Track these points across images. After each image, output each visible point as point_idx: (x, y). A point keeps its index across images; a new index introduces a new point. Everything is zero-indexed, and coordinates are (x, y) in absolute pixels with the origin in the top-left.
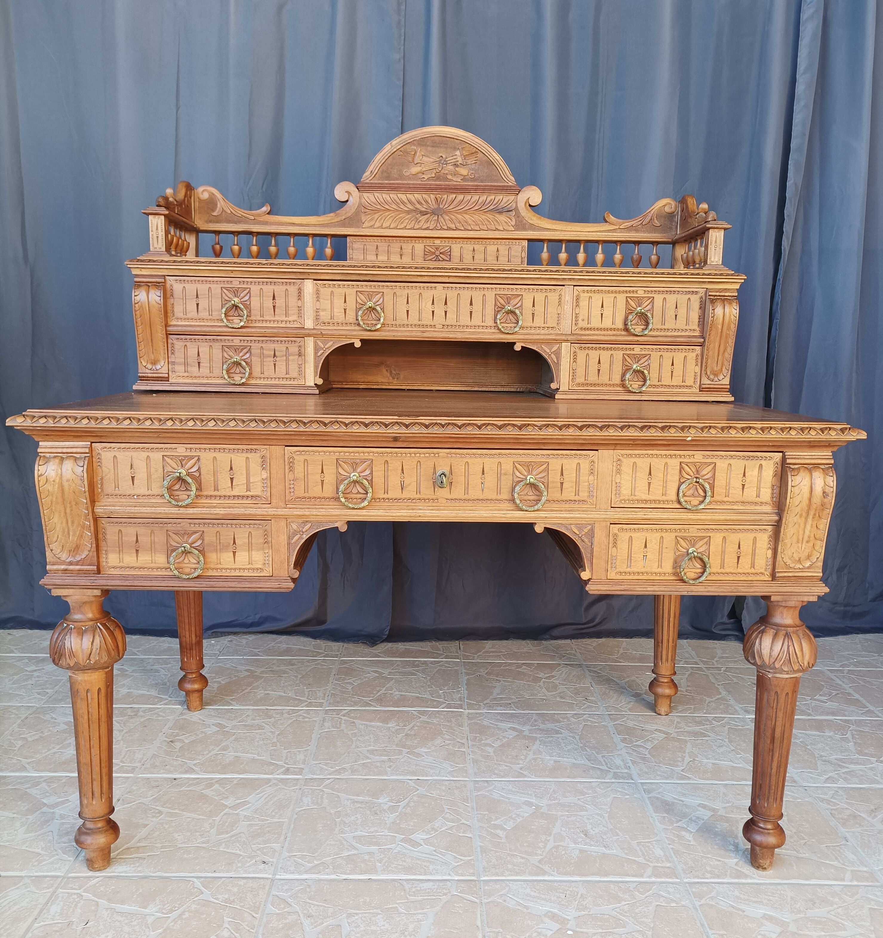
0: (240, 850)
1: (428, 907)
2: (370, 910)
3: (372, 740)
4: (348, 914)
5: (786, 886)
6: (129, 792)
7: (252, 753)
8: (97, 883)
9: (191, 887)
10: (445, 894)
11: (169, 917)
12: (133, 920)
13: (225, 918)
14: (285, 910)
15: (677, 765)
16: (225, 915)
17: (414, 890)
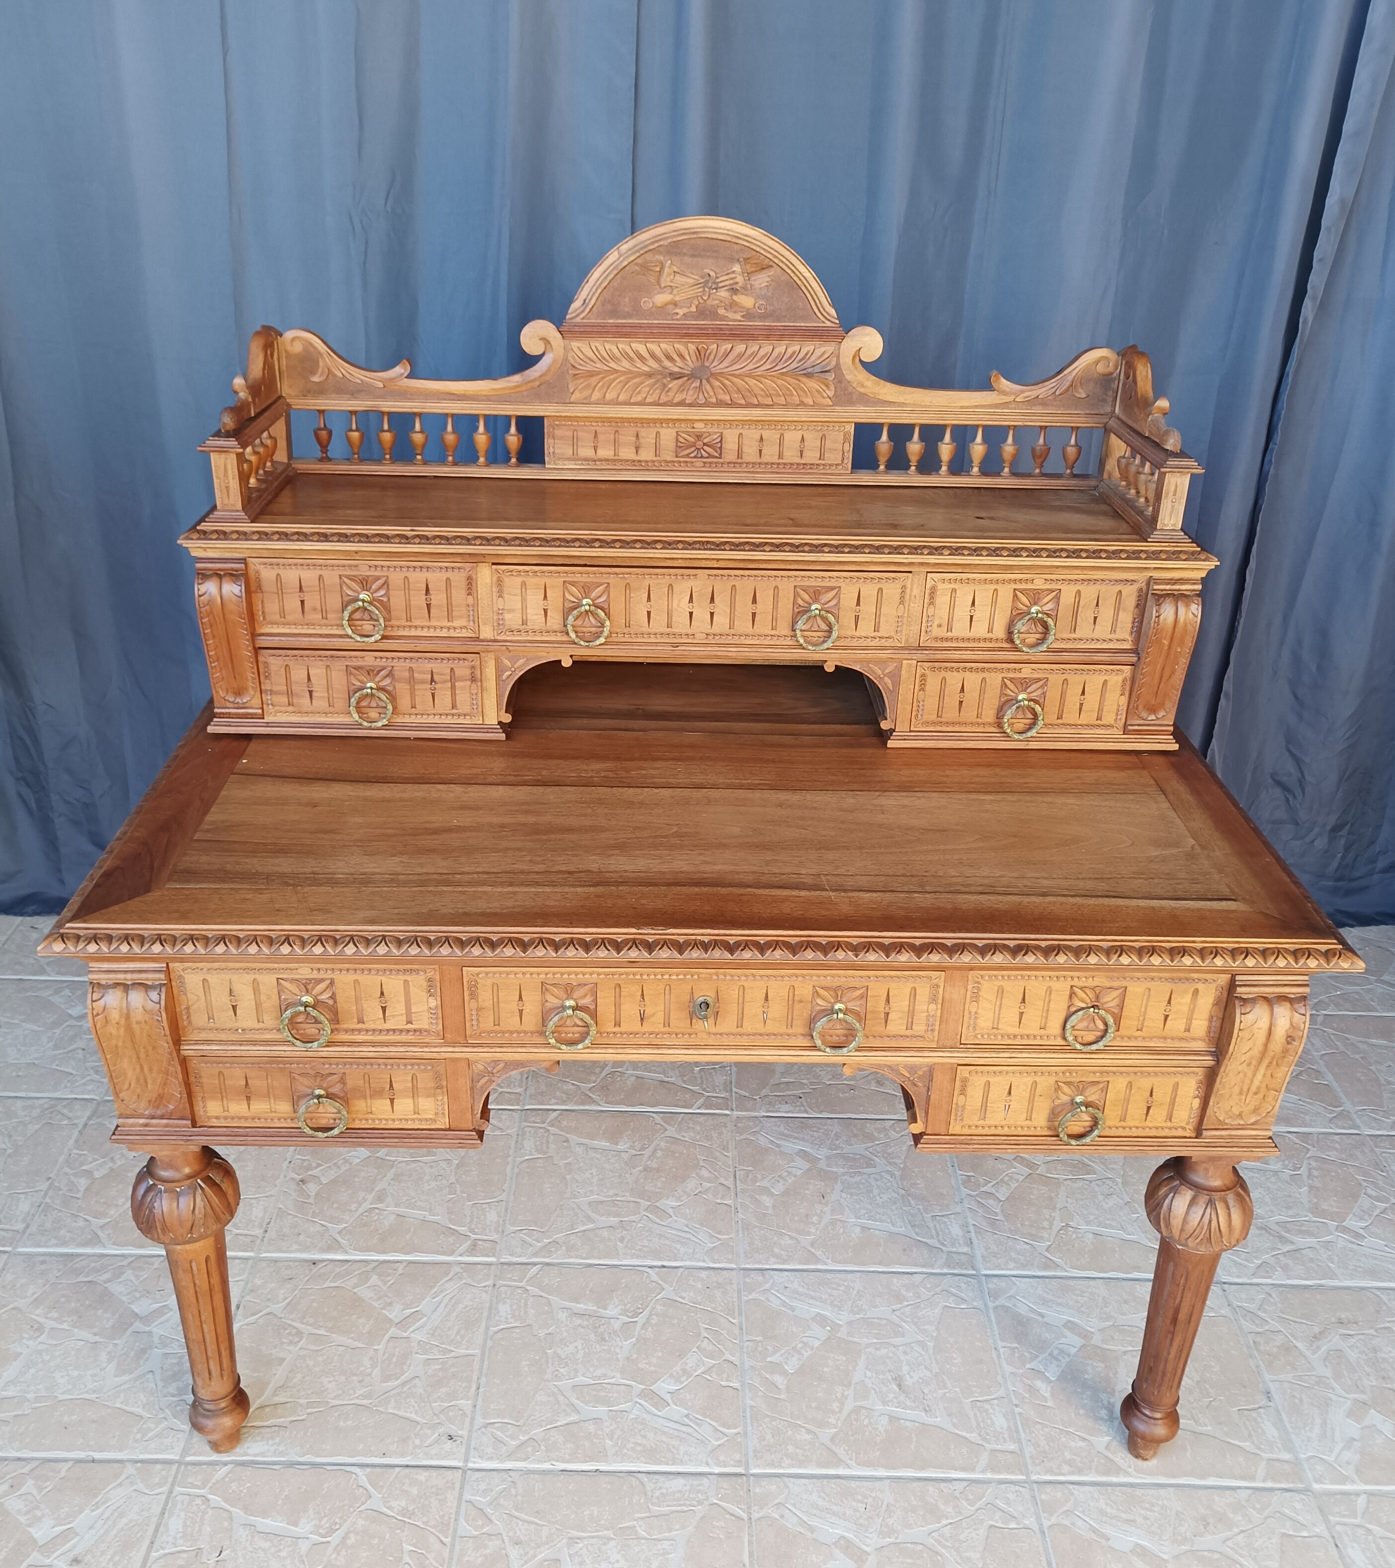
0: (416, 1413)
1: (677, 1527)
2: (598, 1531)
3: (595, 1180)
4: (570, 1538)
5: (1172, 1490)
6: (252, 1291)
7: (421, 1208)
8: (226, 1476)
9: (355, 1486)
10: (700, 1503)
11: (328, 1542)
12: (281, 1547)
13: (404, 1545)
14: (484, 1530)
15: (1042, 1238)
16: (404, 1539)
17: (657, 1493)
